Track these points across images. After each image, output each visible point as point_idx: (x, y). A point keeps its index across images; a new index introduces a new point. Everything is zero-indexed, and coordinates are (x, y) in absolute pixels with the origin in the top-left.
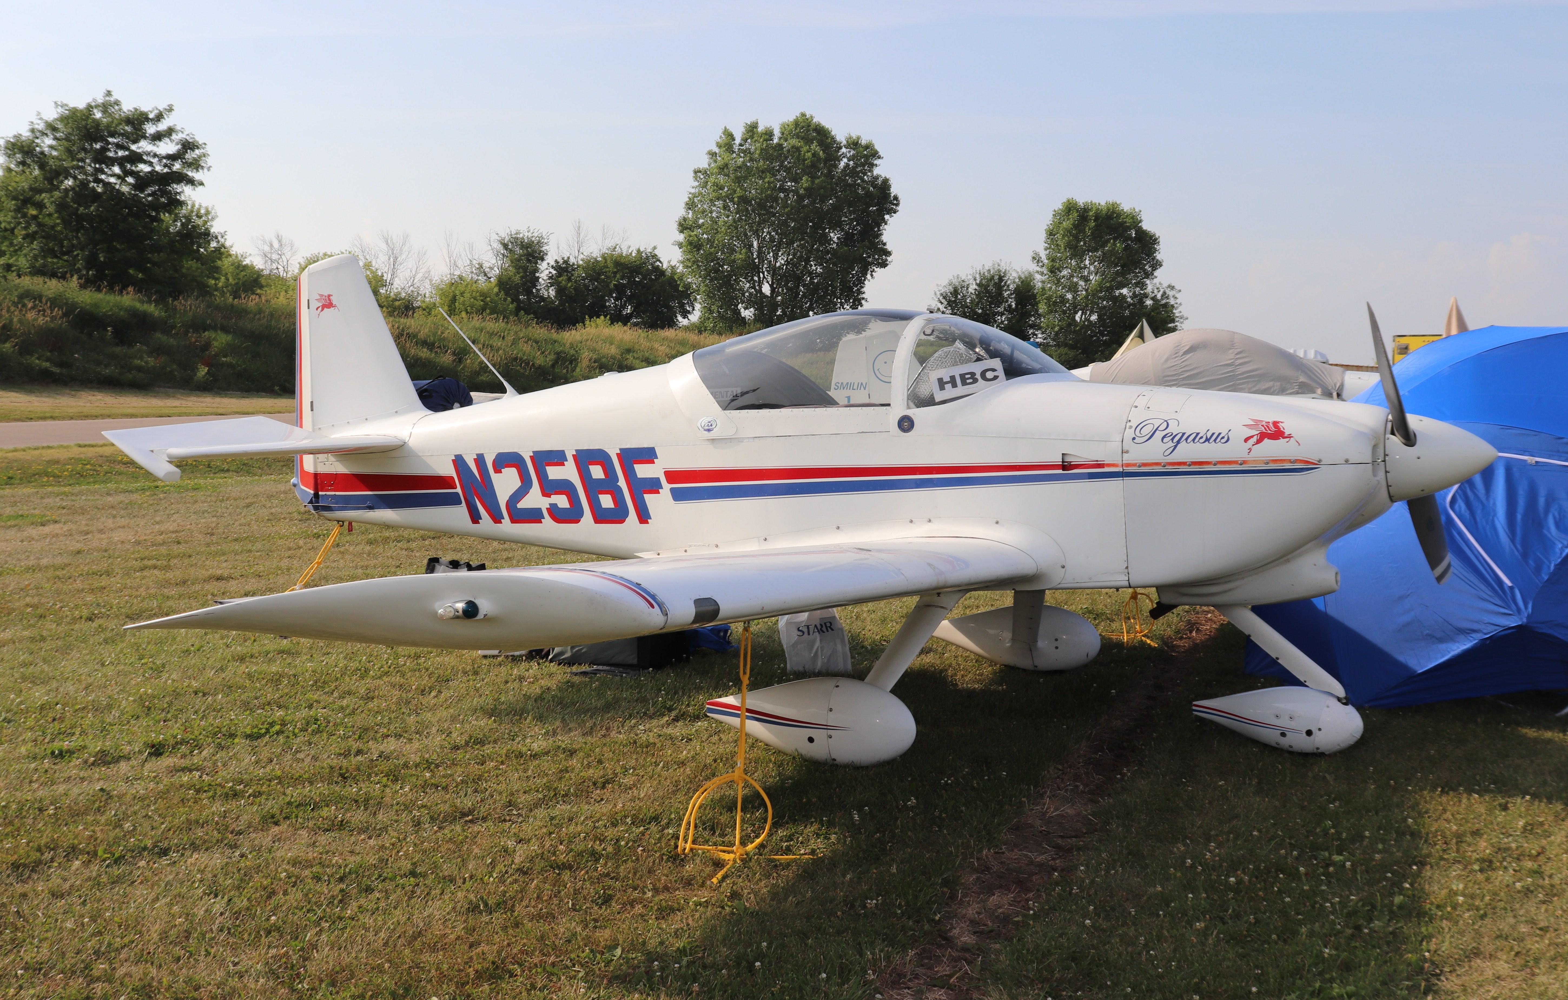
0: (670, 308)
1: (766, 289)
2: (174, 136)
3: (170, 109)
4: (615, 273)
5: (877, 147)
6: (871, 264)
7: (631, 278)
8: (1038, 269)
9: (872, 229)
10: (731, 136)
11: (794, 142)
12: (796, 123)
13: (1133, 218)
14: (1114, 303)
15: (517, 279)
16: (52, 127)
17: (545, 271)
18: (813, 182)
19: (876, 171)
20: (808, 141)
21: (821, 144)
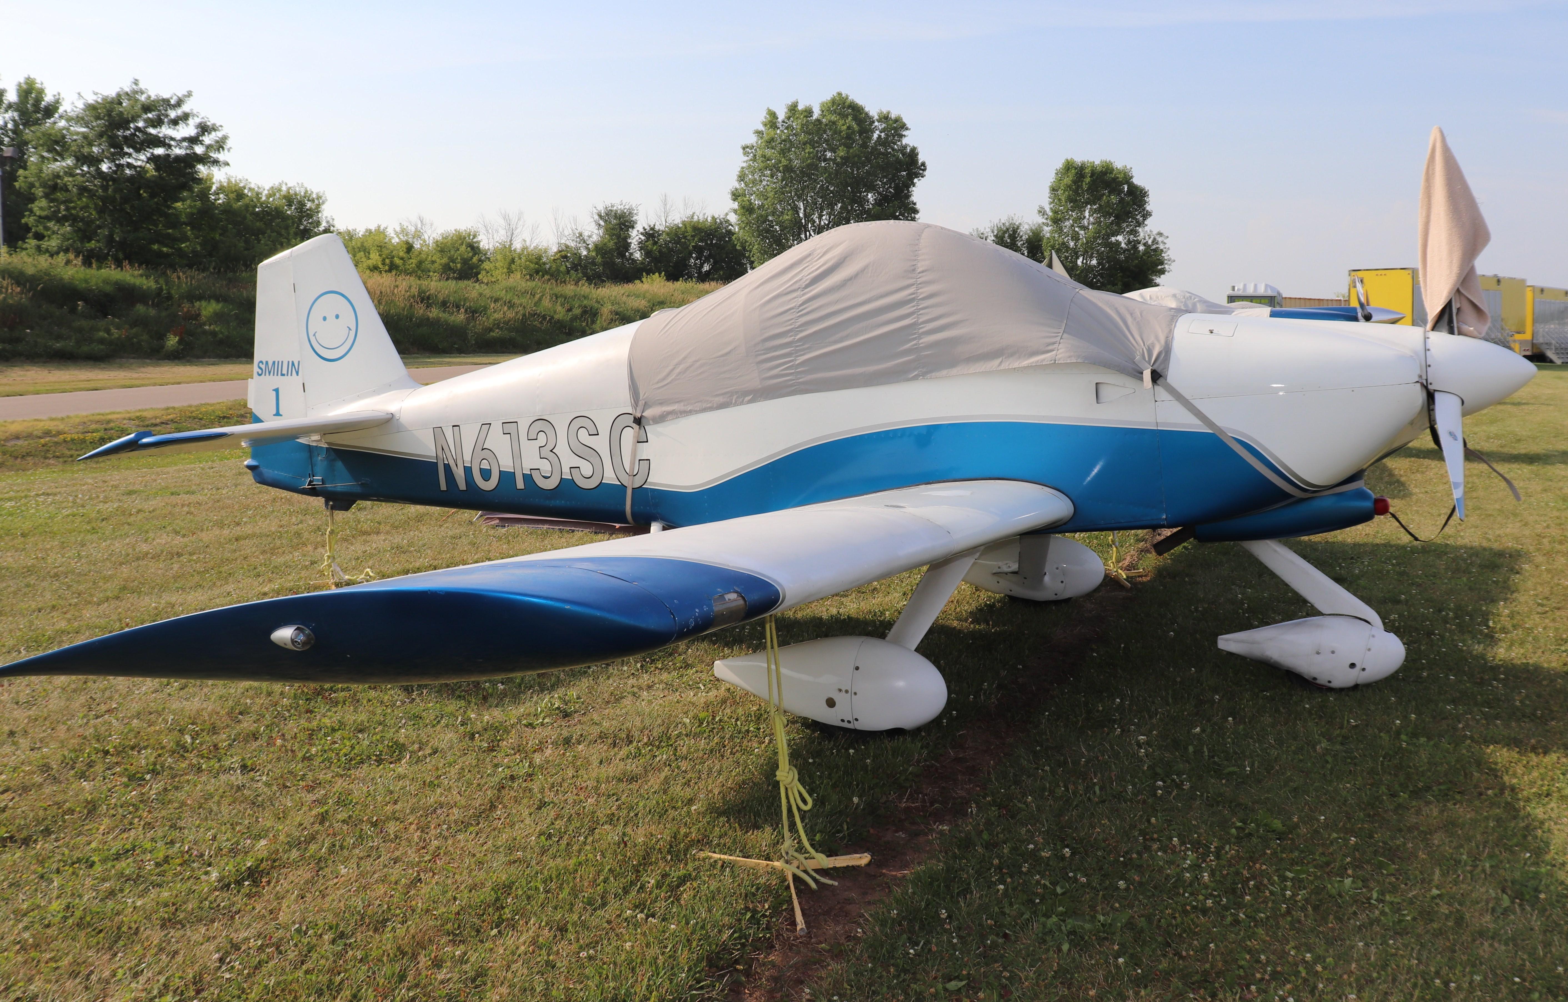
2: (191, 121)
3: (189, 94)
4: (694, 237)
5: (905, 120)
7: (707, 240)
8: (1045, 221)
9: (904, 191)
10: (773, 115)
11: (832, 117)
12: (833, 102)
13: (1125, 174)
14: (1111, 249)
15: (611, 244)
17: (635, 237)
18: (848, 152)
19: (905, 141)
20: (844, 116)
21: (855, 118)
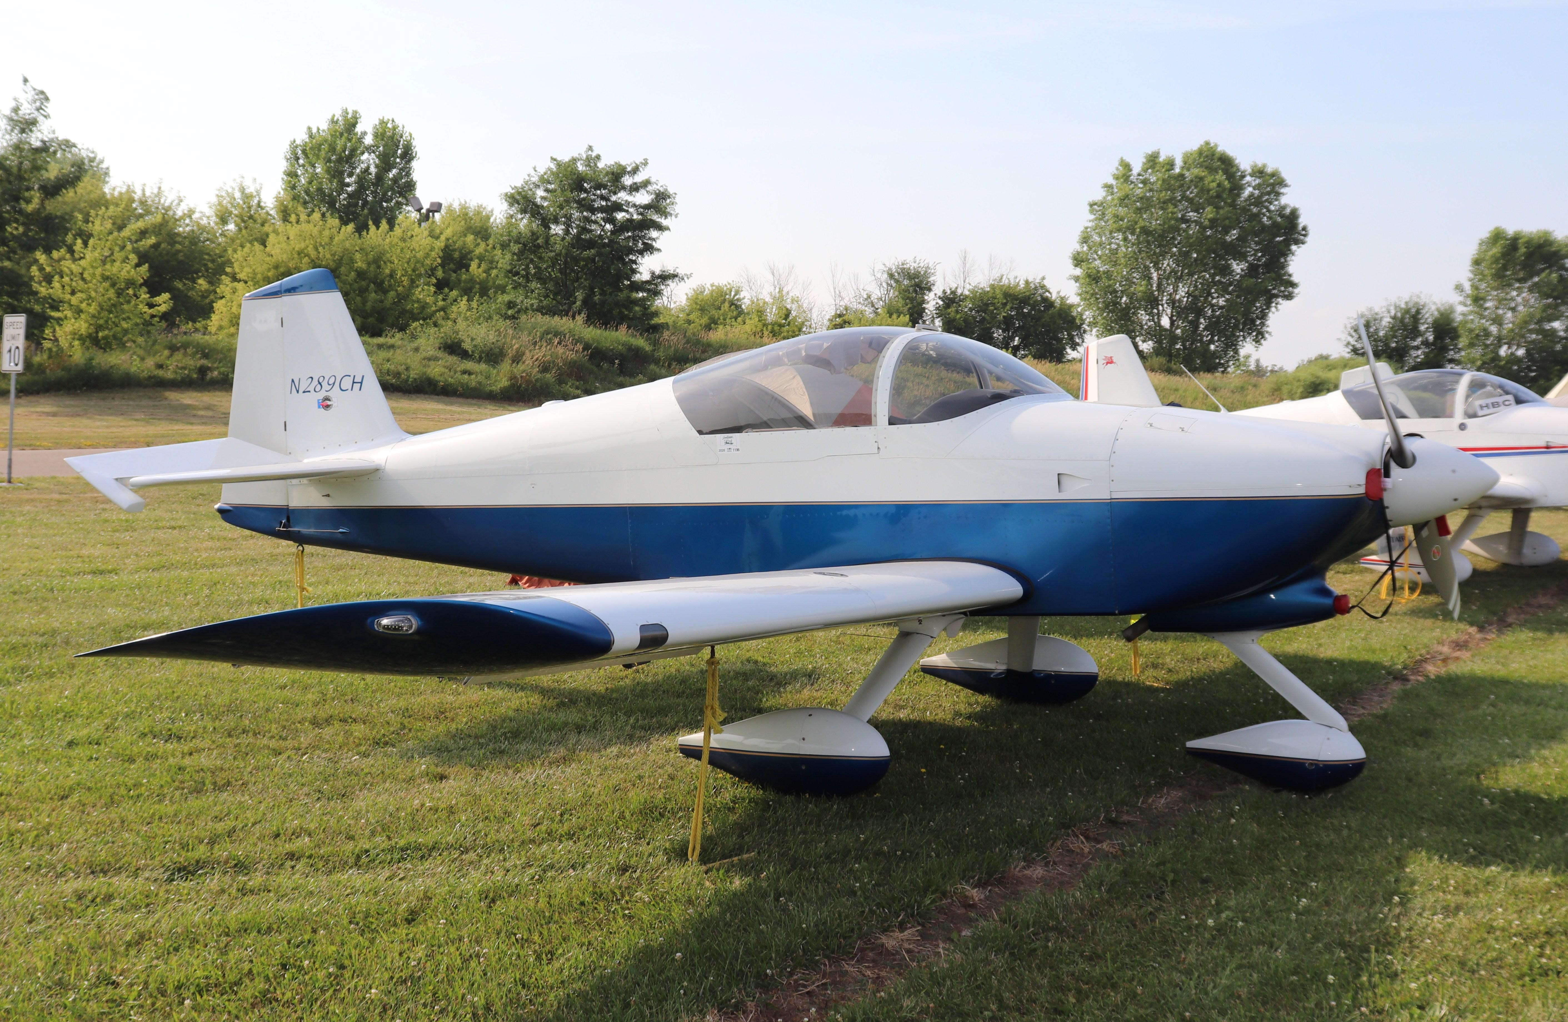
0: (1060, 340)
1: (1165, 322)
2: (649, 188)
3: (645, 163)
4: (1005, 305)
5: (1283, 175)
6: (1277, 296)
7: (1019, 309)
8: (1460, 300)
9: (1278, 261)
10: (1127, 167)
11: (1196, 171)
12: (1200, 152)
14: (1545, 337)
15: (905, 310)
16: (544, 180)
17: (932, 301)
18: (1217, 213)
19: (1284, 200)
20: (1212, 170)
21: (1225, 173)
